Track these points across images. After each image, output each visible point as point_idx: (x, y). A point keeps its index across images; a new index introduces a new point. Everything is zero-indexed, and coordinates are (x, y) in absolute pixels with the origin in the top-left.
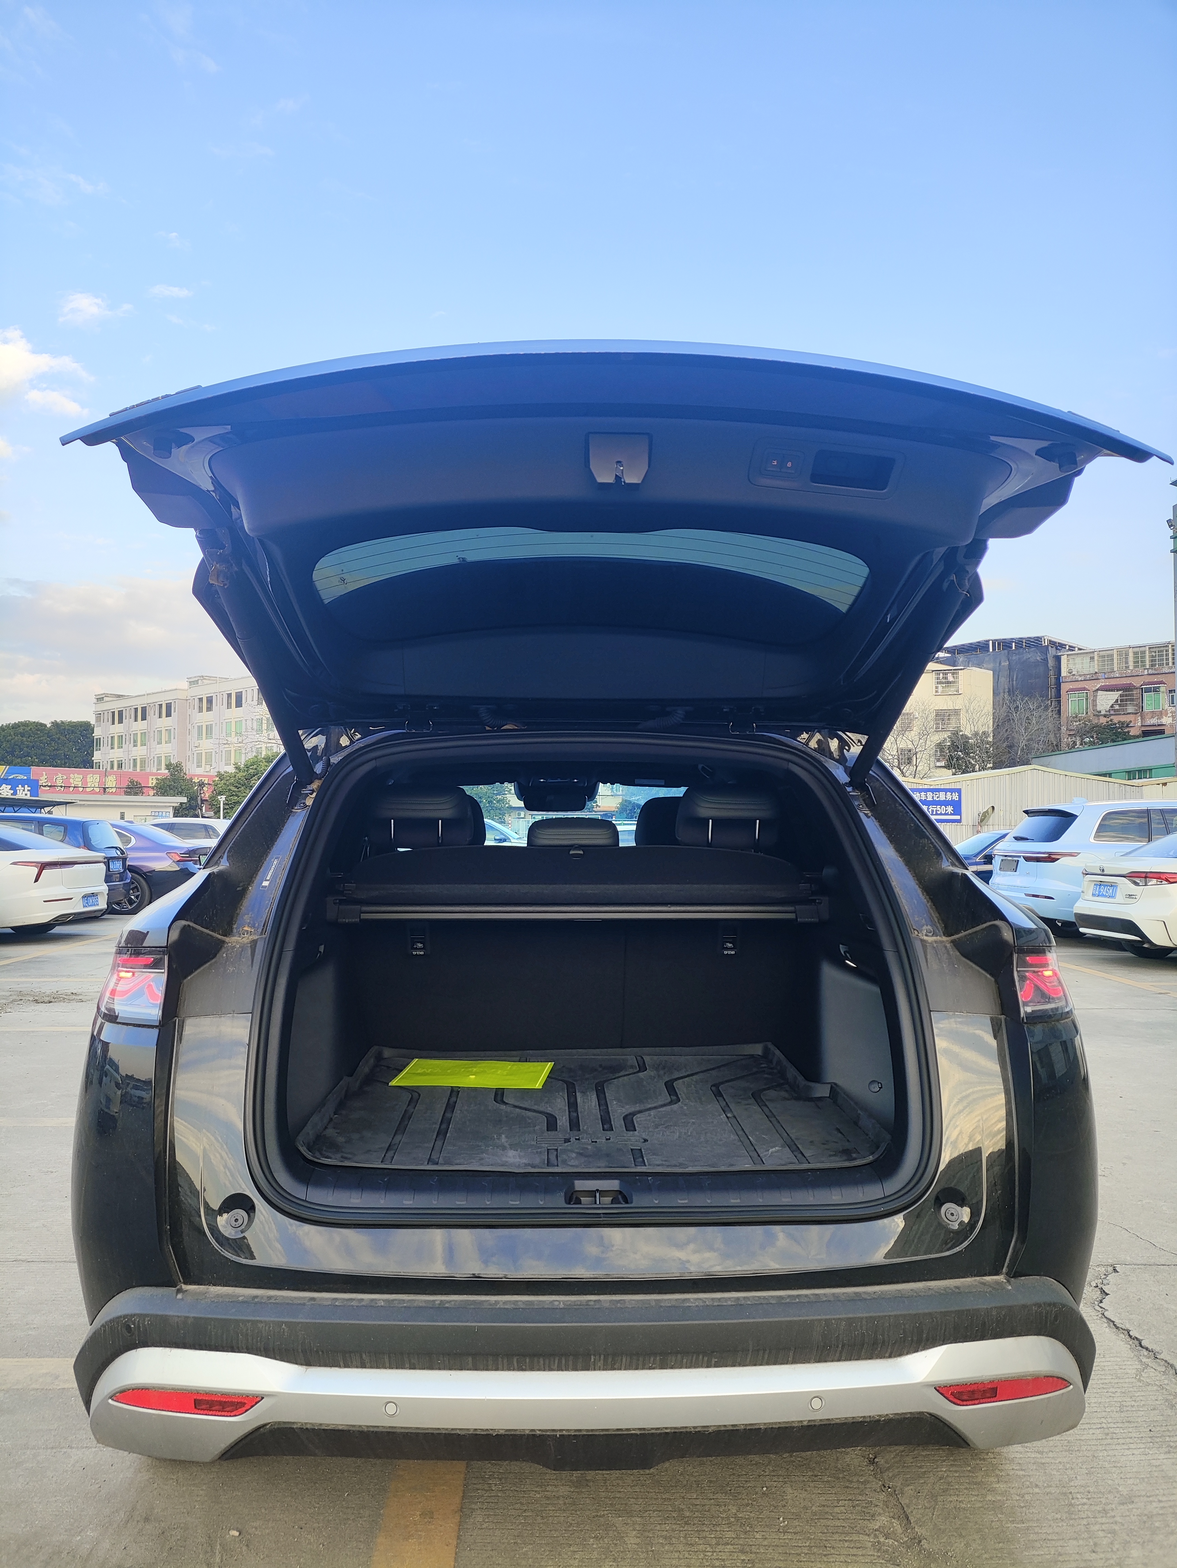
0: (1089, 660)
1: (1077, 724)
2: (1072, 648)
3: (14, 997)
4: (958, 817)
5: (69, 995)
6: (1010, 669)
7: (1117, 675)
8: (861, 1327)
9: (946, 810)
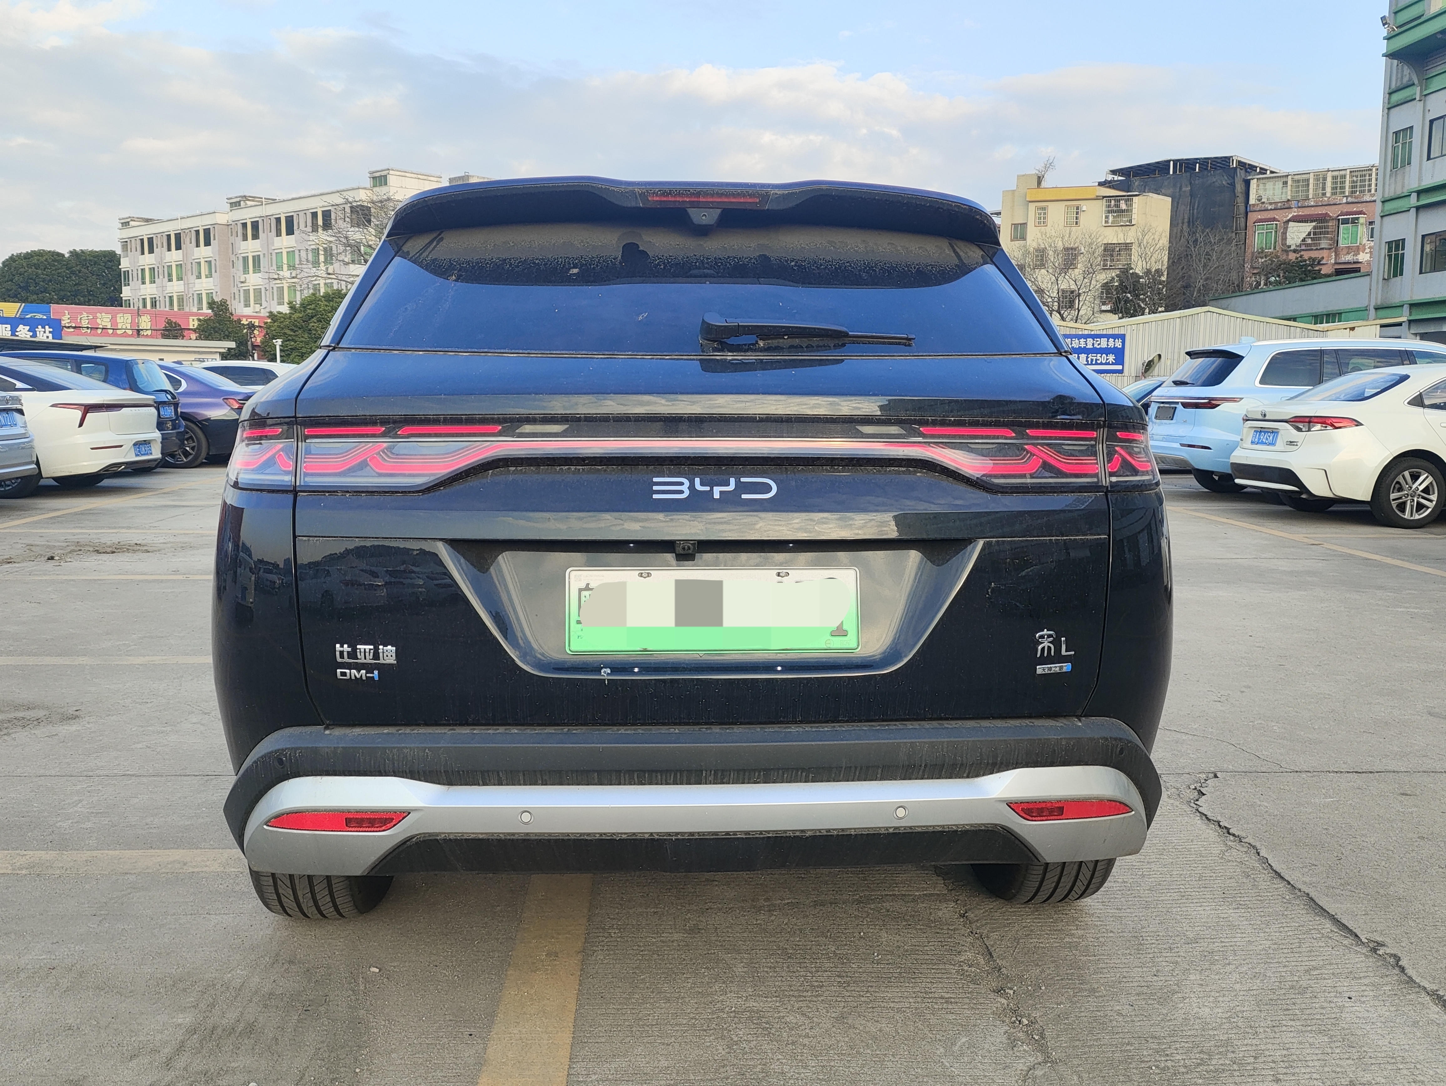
0: (1281, 185)
1: (1263, 260)
2: (1263, 171)
3: (72, 548)
4: (1120, 367)
5: (133, 546)
6: (1191, 196)
7: (1312, 203)
8: (942, 750)
9: (1107, 359)
